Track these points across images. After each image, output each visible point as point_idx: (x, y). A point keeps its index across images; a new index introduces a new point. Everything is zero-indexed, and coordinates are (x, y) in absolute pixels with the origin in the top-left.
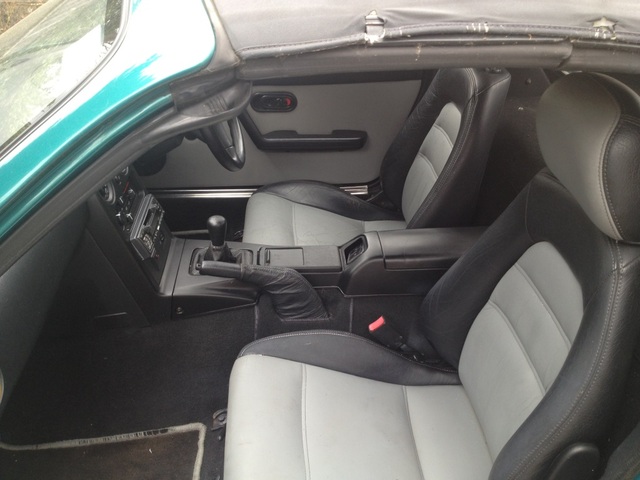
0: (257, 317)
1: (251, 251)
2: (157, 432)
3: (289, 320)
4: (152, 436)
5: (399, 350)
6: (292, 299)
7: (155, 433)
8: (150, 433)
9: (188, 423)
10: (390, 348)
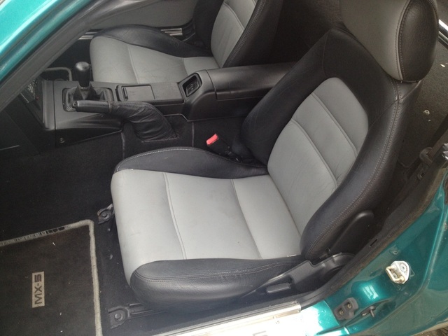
0: (124, 141)
1: (110, 89)
2: (57, 230)
3: (148, 141)
4: (53, 233)
5: (227, 156)
6: (149, 126)
7: (55, 231)
8: (51, 232)
9: (79, 221)
10: (221, 155)
